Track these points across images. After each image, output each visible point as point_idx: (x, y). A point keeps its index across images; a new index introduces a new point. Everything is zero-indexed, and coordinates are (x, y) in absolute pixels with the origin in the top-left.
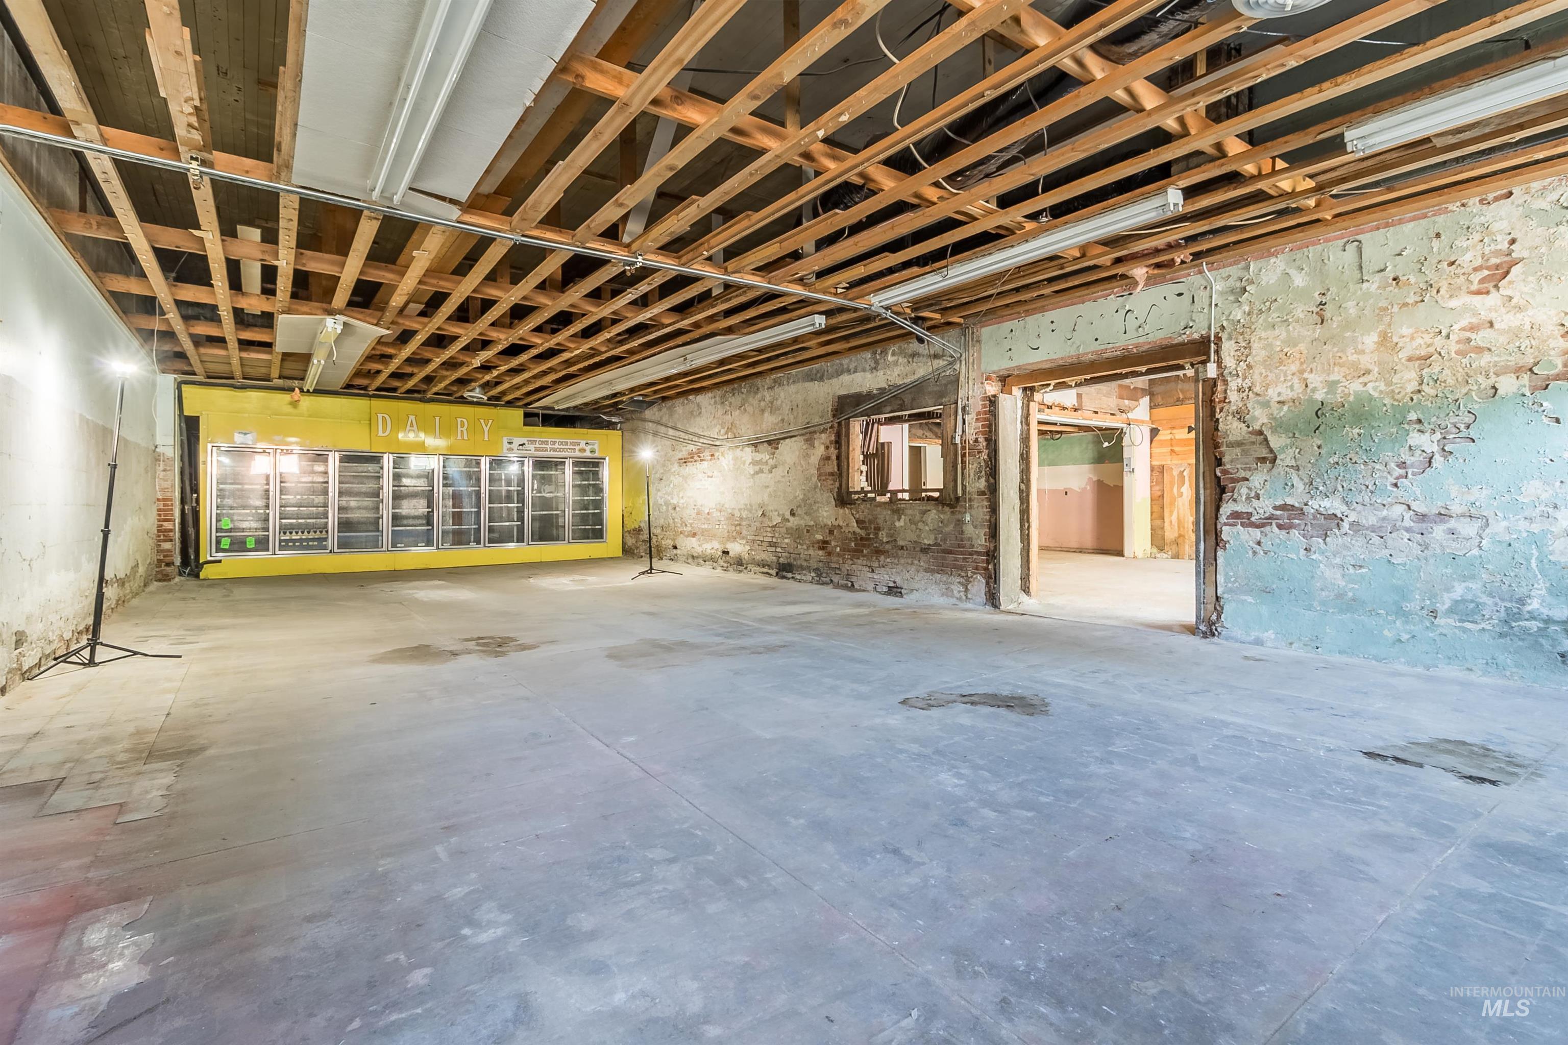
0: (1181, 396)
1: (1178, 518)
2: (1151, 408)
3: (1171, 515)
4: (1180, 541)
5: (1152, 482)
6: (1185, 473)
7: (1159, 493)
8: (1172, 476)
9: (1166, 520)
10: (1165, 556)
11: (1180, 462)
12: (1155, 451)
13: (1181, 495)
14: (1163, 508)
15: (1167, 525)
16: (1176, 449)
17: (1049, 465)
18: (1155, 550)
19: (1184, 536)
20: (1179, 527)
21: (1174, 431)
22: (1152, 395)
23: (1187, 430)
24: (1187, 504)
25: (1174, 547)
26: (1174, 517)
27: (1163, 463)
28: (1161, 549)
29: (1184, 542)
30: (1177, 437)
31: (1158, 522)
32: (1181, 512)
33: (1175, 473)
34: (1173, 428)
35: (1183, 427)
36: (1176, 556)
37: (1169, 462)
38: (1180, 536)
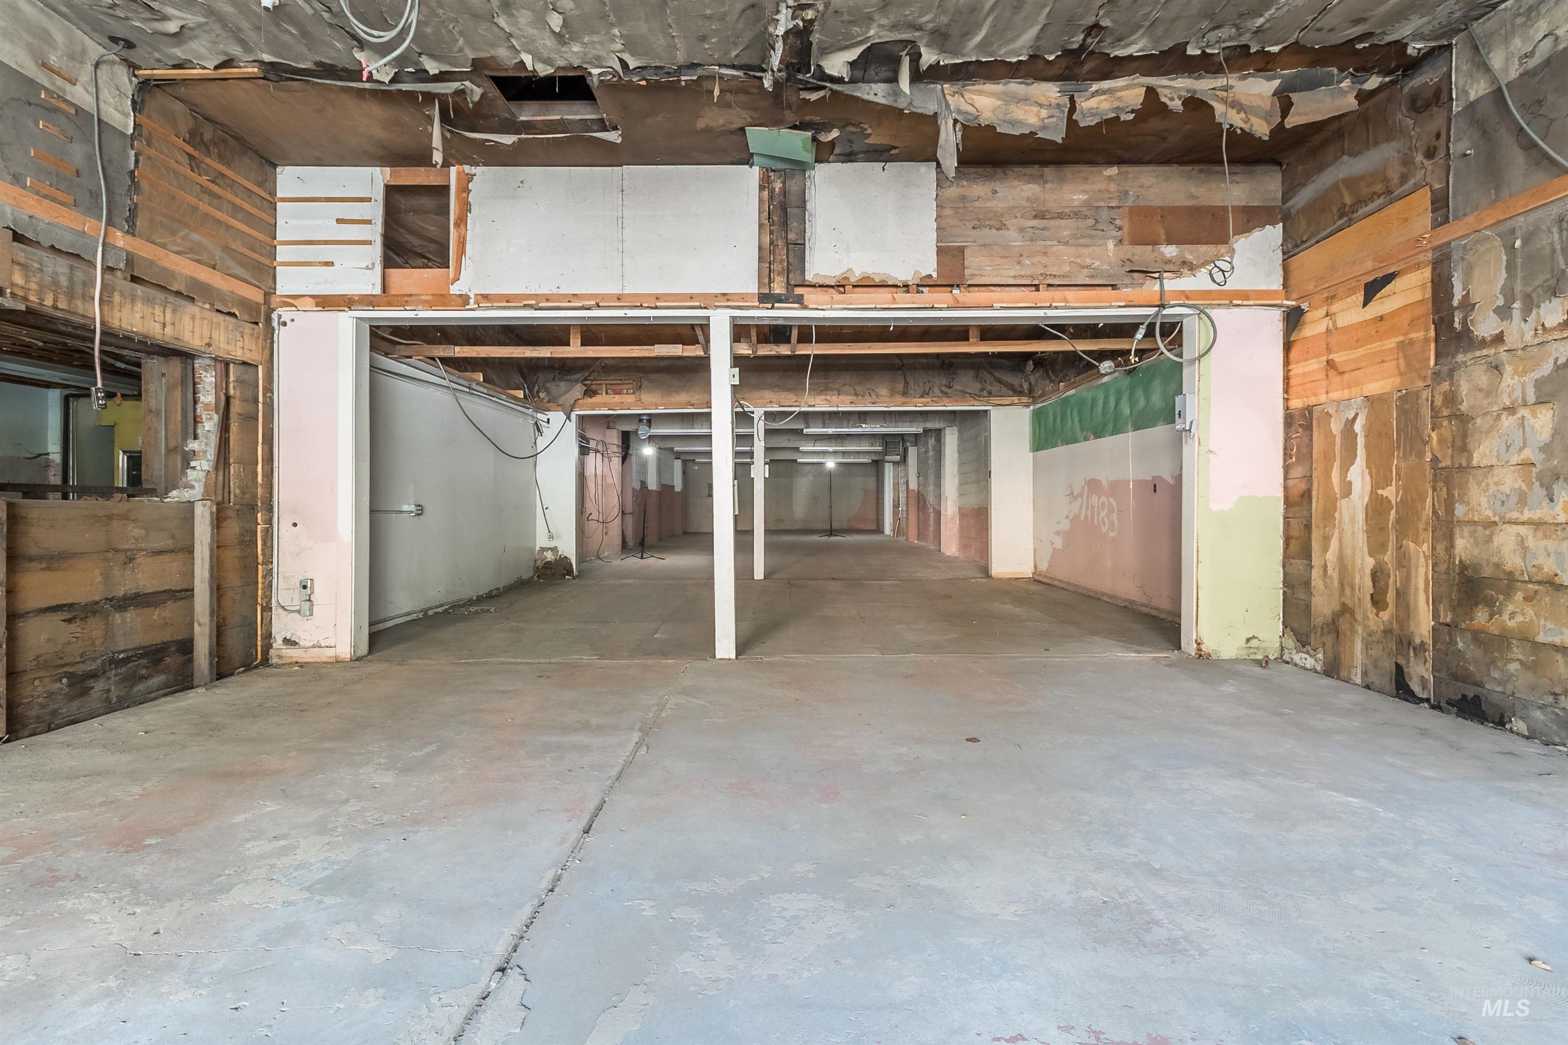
0: (1348, 200)
1: (1341, 558)
2: (1287, 255)
3: (1325, 549)
4: (1344, 624)
5: (1287, 455)
6: (1358, 427)
7: (1303, 486)
8: (1329, 435)
9: (1316, 561)
10: (1310, 662)
11: (1346, 393)
12: (1297, 369)
13: (1347, 489)
14: (1308, 527)
15: (1315, 574)
16: (1338, 357)
17: (1137, 428)
18: (1290, 643)
19: (1352, 612)
20: (1342, 584)
21: (1335, 308)
22: (1287, 218)
23: (1360, 297)
24: (1361, 517)
25: (1329, 640)
26: (1331, 556)
27: (1313, 400)
28: (1303, 642)
29: (1353, 631)
30: (1343, 321)
31: (1298, 564)
32: (1347, 541)
33: (1336, 427)
34: (1331, 299)
35: (1352, 292)
36: (1333, 669)
37: (1323, 398)
38: (1345, 610)
